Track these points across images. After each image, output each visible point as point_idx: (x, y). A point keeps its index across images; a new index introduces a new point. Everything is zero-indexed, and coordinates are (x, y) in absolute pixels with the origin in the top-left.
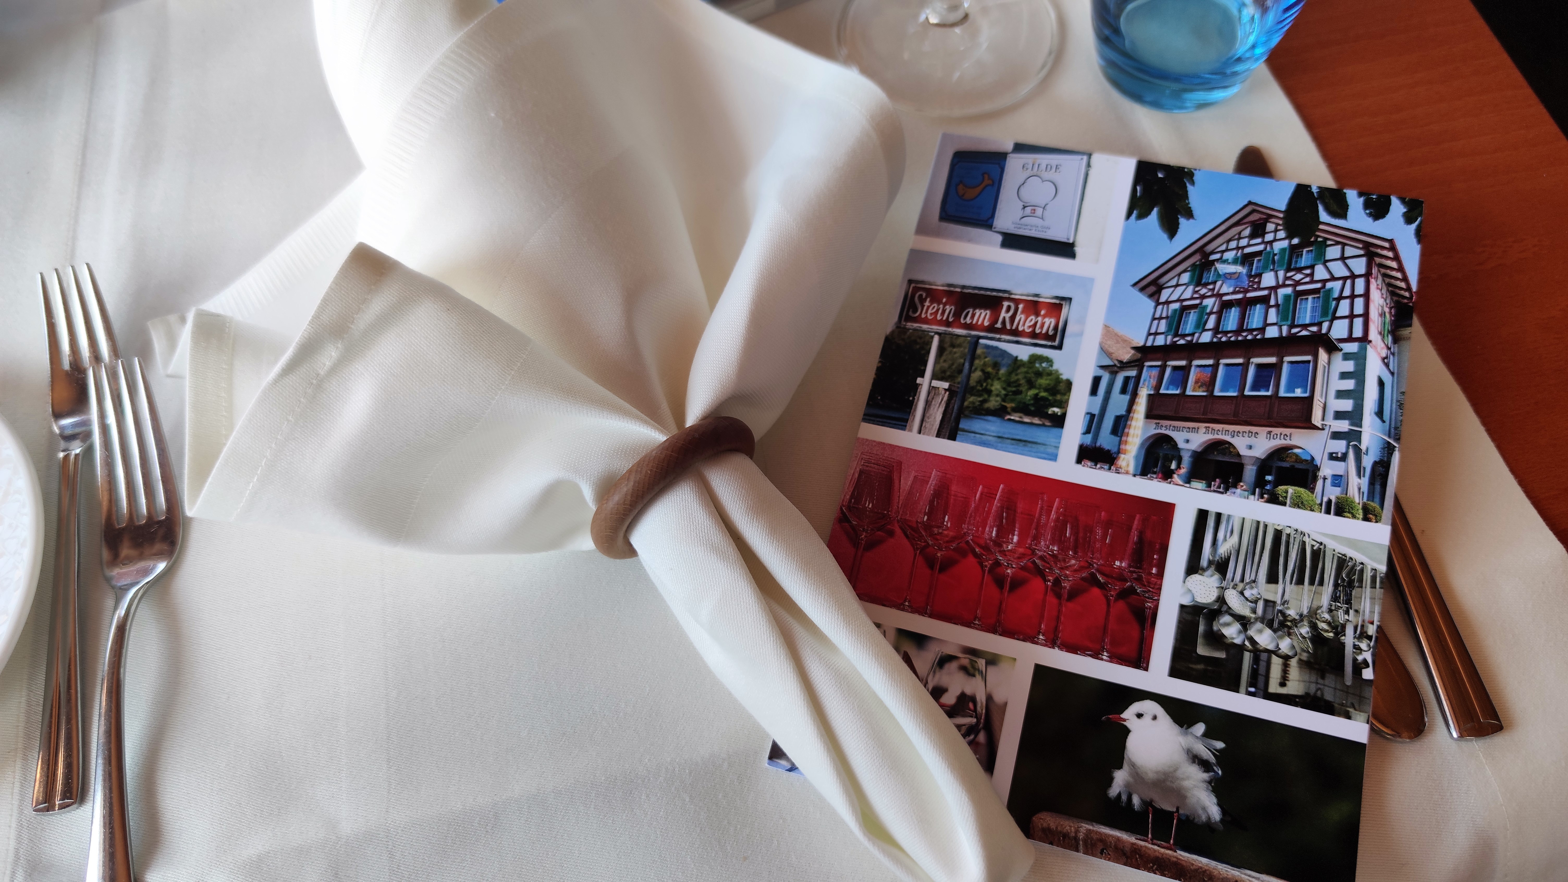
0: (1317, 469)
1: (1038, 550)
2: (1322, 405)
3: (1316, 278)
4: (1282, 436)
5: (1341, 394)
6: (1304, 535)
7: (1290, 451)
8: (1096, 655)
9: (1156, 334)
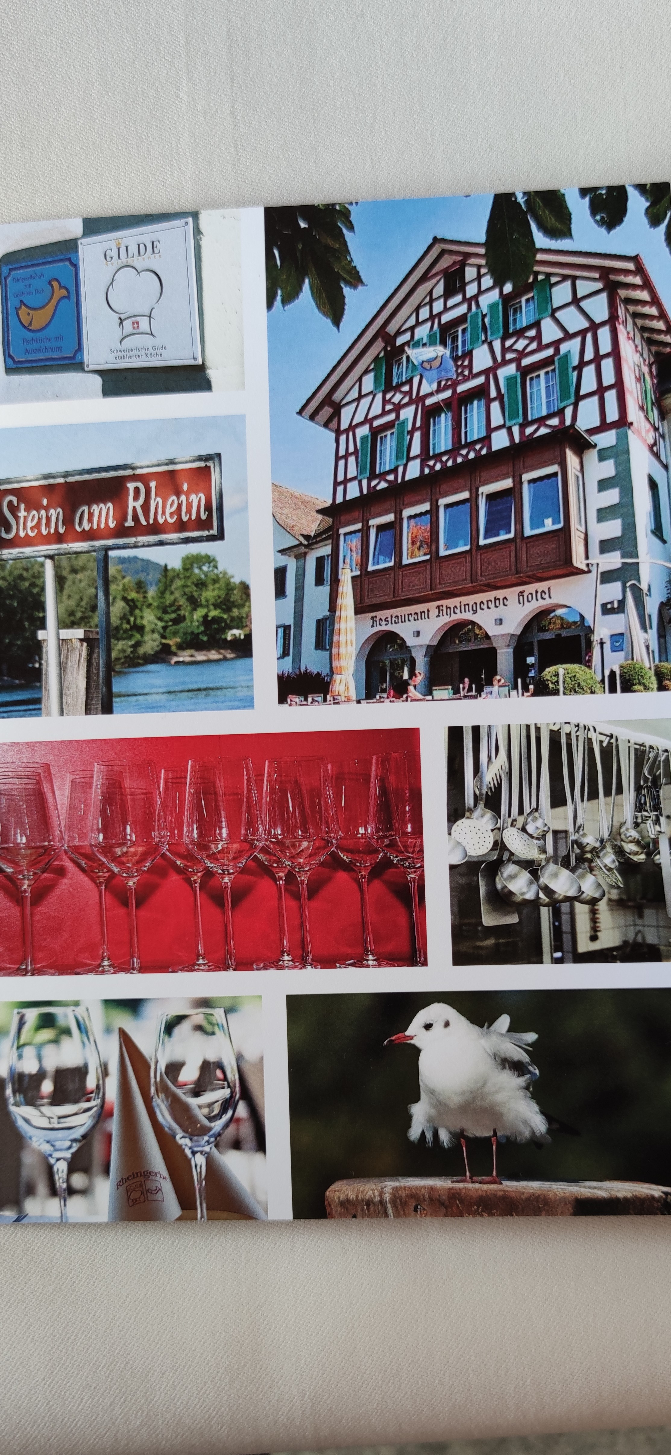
0: (590, 631)
1: (257, 840)
2: (583, 536)
3: (545, 341)
4: (539, 595)
5: (604, 514)
6: (589, 730)
7: (552, 615)
8: (360, 962)
9: (346, 481)
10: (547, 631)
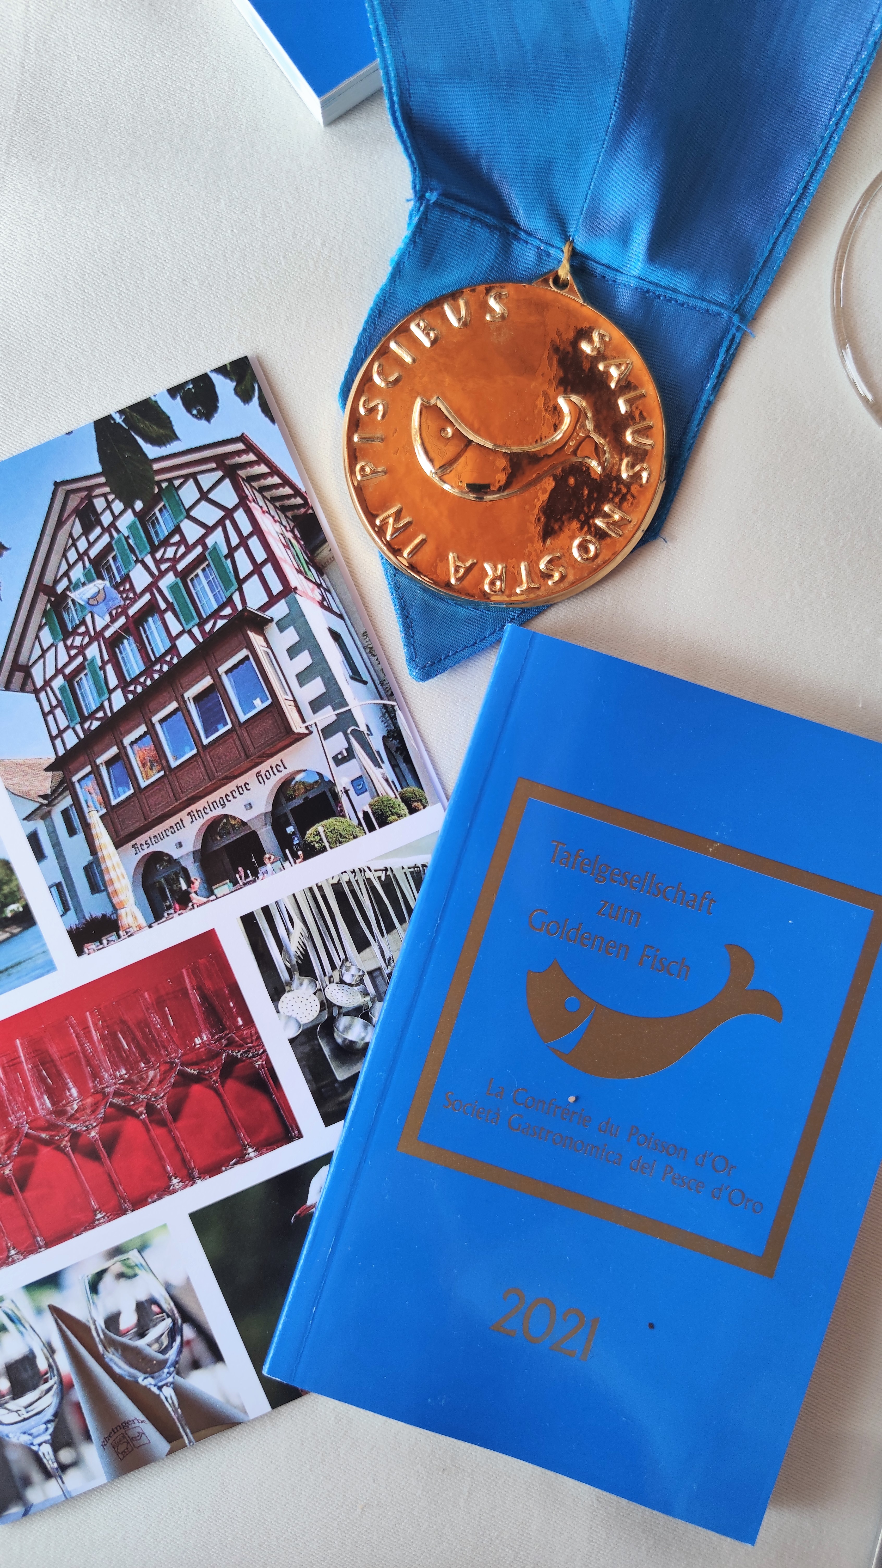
0: (332, 784)
1: (107, 1087)
2: (292, 703)
3: (191, 541)
4: (275, 769)
5: (303, 678)
6: (365, 871)
7: (293, 783)
8: (242, 1158)
9: (61, 733)
10: (295, 798)
